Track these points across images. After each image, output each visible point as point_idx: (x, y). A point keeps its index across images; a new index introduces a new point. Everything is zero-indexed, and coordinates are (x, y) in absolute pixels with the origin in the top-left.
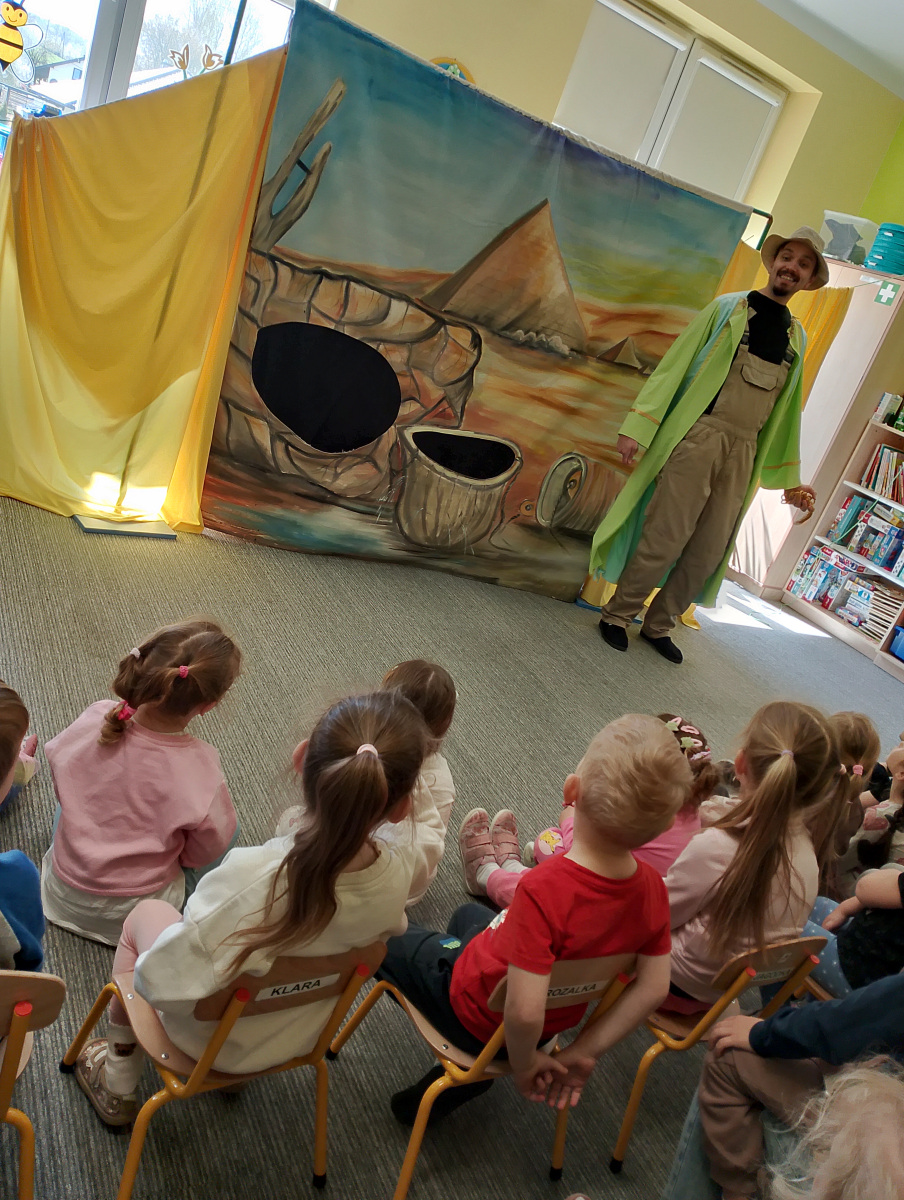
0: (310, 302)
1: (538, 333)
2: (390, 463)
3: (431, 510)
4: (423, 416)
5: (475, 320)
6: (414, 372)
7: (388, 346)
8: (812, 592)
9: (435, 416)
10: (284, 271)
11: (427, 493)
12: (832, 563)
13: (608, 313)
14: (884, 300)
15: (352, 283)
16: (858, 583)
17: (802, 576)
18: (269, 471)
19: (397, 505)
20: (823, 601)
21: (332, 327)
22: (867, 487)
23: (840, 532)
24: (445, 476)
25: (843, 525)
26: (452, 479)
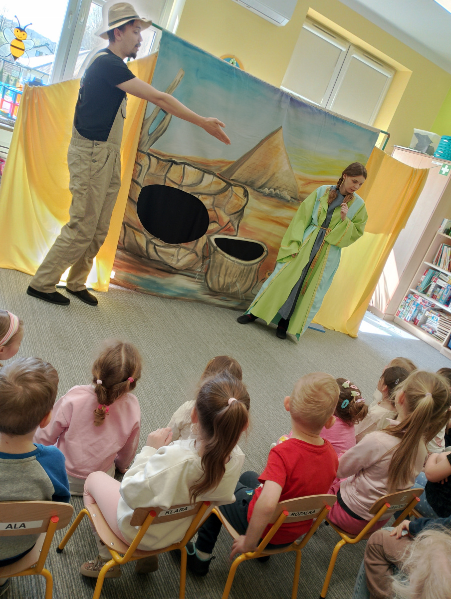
0: (166, 175)
1: (275, 190)
2: (203, 252)
3: (222, 275)
4: (220, 230)
5: (246, 183)
6: (216, 209)
7: (204, 196)
8: (409, 316)
9: (226, 230)
10: (154, 160)
11: (221, 268)
13: (309, 180)
14: (444, 173)
15: (186, 166)
16: (432, 313)
17: (404, 308)
18: (143, 257)
19: (206, 274)
20: (414, 321)
21: (176, 187)
22: (436, 265)
23: (422, 286)
24: (230, 259)
25: (424, 284)
26: (233, 261)
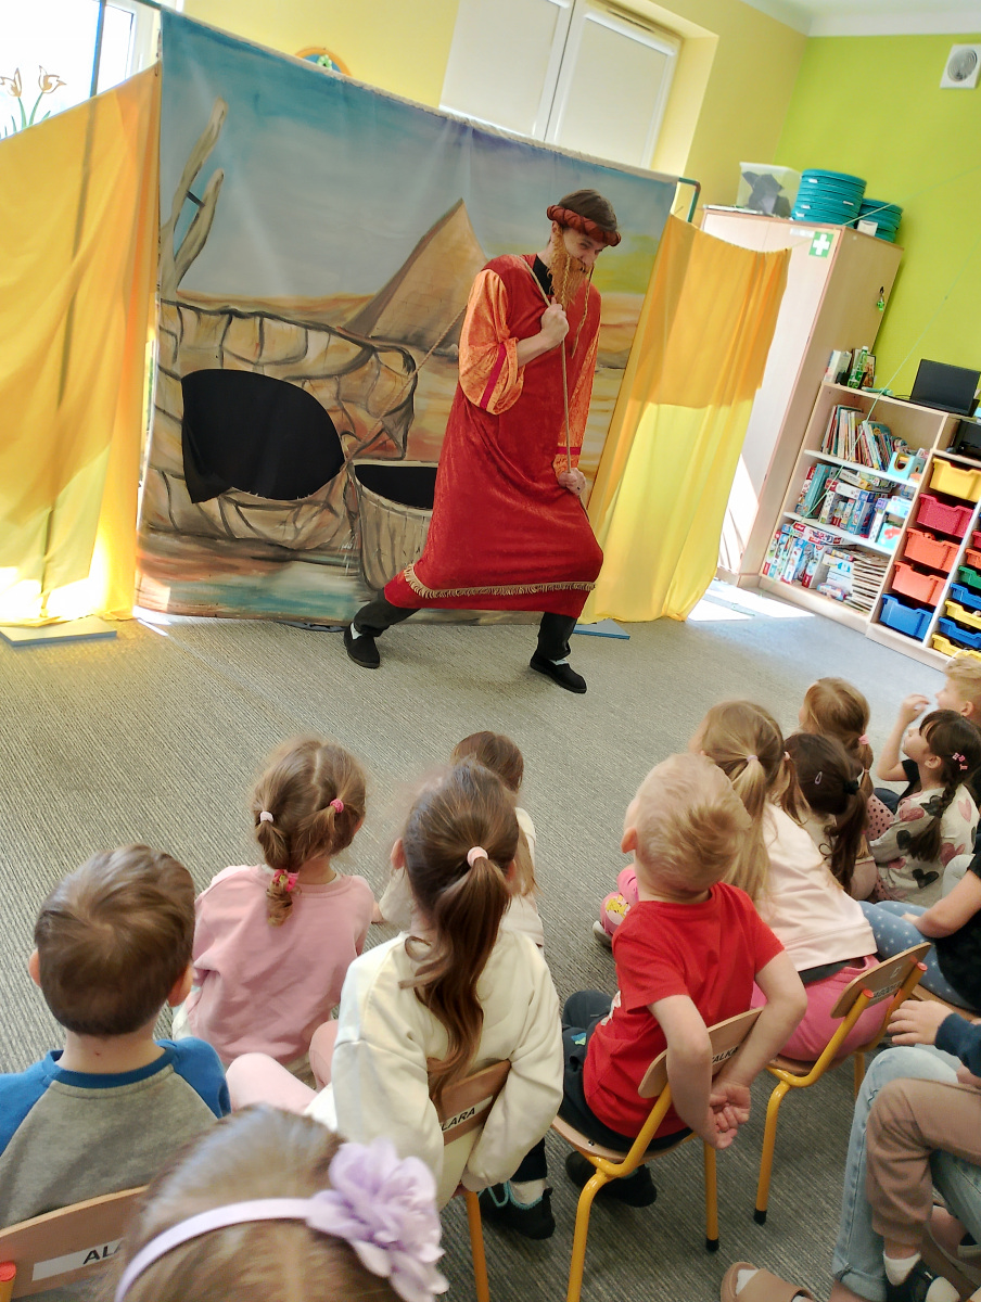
0: (221, 346)
2: (346, 507)
3: (386, 551)
4: (360, 450)
6: (347, 406)
7: (314, 383)
8: (790, 572)
9: (376, 449)
10: (188, 315)
12: (807, 539)
14: (819, 252)
15: (266, 320)
16: (836, 556)
17: (777, 556)
18: (221, 538)
19: (361, 551)
20: (803, 580)
21: (249, 369)
22: (830, 453)
23: (808, 503)
25: (811, 497)
26: (403, 514)
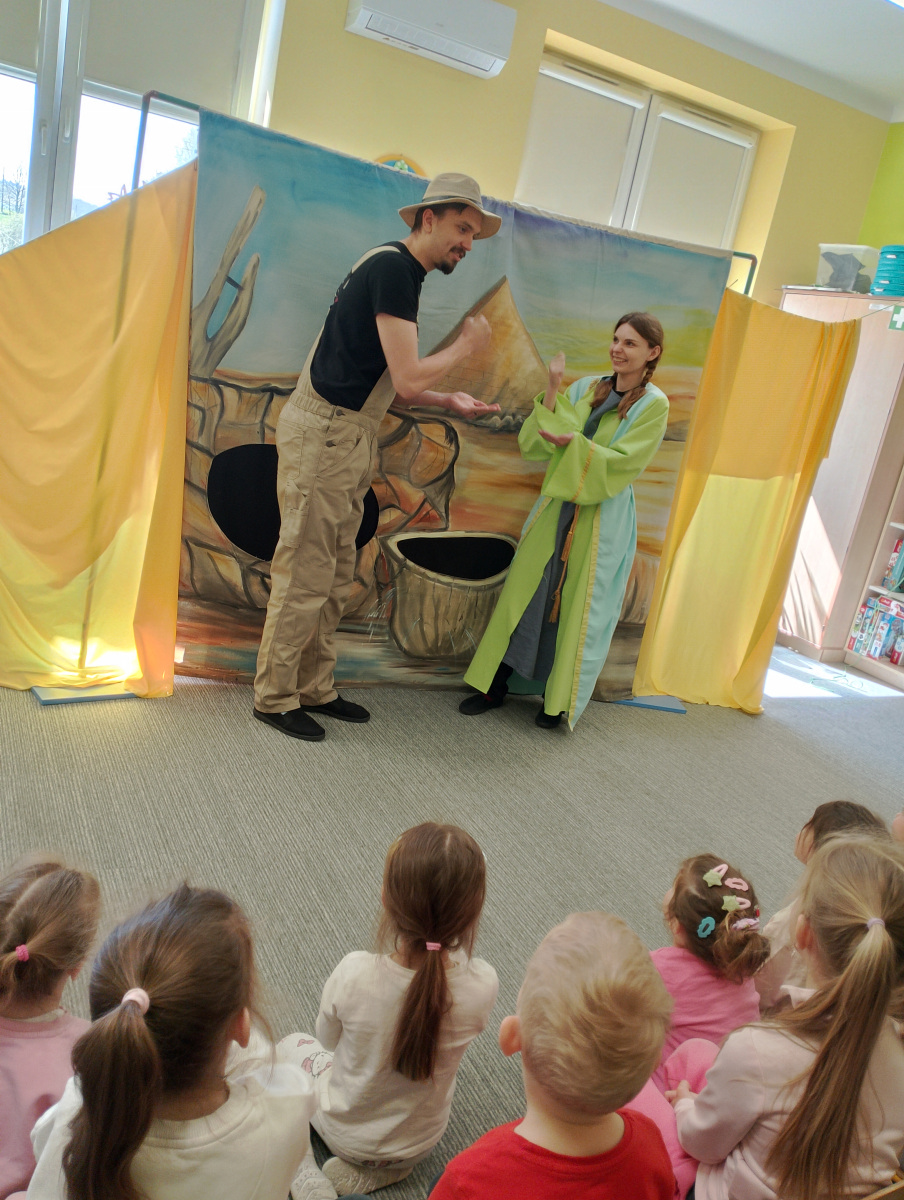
0: (262, 422)
1: (514, 416)
2: (376, 576)
3: (429, 619)
6: (389, 478)
9: (421, 520)
10: (229, 393)
11: (422, 603)
12: (894, 613)
14: (899, 325)
17: (863, 631)
18: (242, 607)
19: (391, 620)
26: (448, 584)
